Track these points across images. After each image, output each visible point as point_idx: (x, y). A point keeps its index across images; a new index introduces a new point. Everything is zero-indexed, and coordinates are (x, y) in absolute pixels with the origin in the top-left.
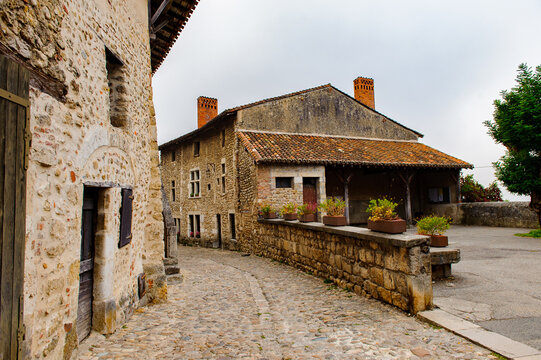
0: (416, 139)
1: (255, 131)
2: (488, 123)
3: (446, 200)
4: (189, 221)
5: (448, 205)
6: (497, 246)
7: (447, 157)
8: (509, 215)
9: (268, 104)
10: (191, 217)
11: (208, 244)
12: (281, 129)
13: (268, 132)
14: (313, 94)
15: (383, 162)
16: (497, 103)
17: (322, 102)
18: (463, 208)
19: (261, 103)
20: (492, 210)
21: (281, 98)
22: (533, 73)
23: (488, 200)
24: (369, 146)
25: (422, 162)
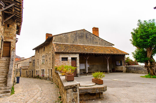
0: (112, 46)
1: (59, 43)
2: (131, 40)
3: (121, 65)
4: (41, 71)
5: (122, 66)
6: (131, 81)
7: (121, 51)
8: (140, 70)
9: (63, 35)
10: (42, 70)
11: (46, 79)
12: (68, 43)
13: (63, 43)
14: (78, 32)
15: (99, 53)
16: (132, 33)
17: (82, 34)
18: (126, 67)
19: (61, 34)
20: (135, 68)
21: (68, 33)
22: (143, 23)
23: (134, 65)
24: (96, 48)
25: (112, 53)
